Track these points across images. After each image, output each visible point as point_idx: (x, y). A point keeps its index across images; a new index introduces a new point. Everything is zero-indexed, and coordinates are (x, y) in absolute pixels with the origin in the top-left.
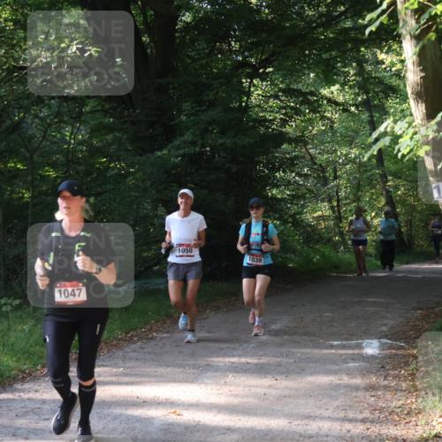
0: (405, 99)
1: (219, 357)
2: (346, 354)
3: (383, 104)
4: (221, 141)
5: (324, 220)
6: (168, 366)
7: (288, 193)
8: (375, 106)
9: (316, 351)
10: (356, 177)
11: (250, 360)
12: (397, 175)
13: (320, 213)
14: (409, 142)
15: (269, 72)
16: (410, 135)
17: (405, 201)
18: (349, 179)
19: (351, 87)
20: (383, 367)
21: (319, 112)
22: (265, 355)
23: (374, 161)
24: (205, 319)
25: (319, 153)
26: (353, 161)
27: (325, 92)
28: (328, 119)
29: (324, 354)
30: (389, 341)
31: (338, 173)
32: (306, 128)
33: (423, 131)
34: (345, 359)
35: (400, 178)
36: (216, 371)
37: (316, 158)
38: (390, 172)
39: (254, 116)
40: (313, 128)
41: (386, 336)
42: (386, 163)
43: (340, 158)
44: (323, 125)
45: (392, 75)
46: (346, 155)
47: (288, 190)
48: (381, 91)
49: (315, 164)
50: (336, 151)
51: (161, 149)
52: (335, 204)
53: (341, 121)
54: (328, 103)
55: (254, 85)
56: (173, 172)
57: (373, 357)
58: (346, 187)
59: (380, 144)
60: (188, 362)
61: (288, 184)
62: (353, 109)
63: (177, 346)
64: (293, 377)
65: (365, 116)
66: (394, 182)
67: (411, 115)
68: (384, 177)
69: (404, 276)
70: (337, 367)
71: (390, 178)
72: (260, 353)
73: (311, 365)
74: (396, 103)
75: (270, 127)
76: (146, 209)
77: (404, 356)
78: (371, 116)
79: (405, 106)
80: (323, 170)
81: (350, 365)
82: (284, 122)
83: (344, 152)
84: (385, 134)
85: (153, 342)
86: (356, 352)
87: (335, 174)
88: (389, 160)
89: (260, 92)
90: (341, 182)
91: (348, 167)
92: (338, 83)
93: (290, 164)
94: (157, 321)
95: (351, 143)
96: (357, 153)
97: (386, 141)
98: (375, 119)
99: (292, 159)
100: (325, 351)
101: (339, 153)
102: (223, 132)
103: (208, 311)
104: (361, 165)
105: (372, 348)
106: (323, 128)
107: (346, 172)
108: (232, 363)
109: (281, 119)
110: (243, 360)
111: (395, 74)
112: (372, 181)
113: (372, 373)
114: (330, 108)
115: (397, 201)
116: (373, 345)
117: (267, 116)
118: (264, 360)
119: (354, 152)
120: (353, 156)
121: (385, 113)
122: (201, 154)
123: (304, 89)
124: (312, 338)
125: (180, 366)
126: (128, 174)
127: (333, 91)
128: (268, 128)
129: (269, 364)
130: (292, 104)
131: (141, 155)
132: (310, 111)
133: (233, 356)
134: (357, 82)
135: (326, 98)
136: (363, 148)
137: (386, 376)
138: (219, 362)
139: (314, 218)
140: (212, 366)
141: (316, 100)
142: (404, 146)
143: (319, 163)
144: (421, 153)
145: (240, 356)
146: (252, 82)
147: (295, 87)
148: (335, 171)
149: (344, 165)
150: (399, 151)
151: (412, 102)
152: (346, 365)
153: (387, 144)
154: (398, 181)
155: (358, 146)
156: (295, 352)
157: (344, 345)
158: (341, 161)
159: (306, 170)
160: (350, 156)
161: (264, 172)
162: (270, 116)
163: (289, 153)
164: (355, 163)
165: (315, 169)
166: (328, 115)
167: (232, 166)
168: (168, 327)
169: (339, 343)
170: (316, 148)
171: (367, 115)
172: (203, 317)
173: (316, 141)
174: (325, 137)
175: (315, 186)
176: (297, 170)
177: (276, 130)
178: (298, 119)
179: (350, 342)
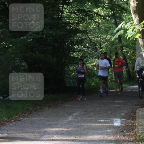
0: (130, 13)
1: (50, 128)
2: (106, 126)
3: (121, 16)
4: (50, 32)
5: (96, 66)
6: (27, 133)
7: (80, 55)
8: (117, 17)
9: (93, 125)
10: (109, 48)
11: (63, 129)
12: (127, 47)
13: (94, 64)
14: (131, 32)
15: (71, 2)
16: (132, 29)
17: (131, 58)
18: (107, 49)
19: (106, 9)
20: (122, 131)
21: (93, 19)
22: (70, 127)
23: (117, 41)
24: (44, 111)
25: (93, 38)
27: (95, 10)
28: (97, 22)
29: (96, 126)
30: (125, 120)
31: (102, 46)
32: (87, 27)
33: (137, 27)
34: (106, 128)
35: (129, 48)
36: (49, 134)
37: (92, 40)
38: (124, 45)
39: (65, 22)
40: (91, 26)
41: (123, 118)
42: (123, 41)
43: (102, 40)
44: (95, 25)
45: (124, 3)
46: (105, 38)
47: (80, 54)
48: (120, 10)
49: (92, 42)
50: (100, 36)
51: (23, 36)
53: (103, 24)
54: (96, 15)
55: (64, 8)
56: (29, 46)
57: (118, 127)
59: (119, 33)
60: (36, 131)
61: (80, 51)
62: (108, 18)
63: (31, 124)
64: (82, 137)
65: (113, 21)
66: (126, 50)
67: (133, 20)
68: (122, 48)
69: (131, 91)
70: (102, 132)
71: (124, 48)
72: (68, 126)
73: (91, 131)
74: (127, 15)
76: (17, 63)
77: (131, 126)
78: (116, 21)
79: (130, 16)
80: (95, 45)
81: (108, 130)
82: (78, 24)
83: (104, 37)
84: (121, 29)
85: (20, 122)
86: (111, 124)
87: (101, 46)
88: (124, 40)
89: (67, 11)
90: (103, 50)
91: (106, 43)
92: (101, 7)
93: (81, 42)
94: (22, 113)
95: (107, 32)
96: (110, 37)
97: (122, 32)
98: (117, 22)
99: (82, 40)
100: (97, 125)
101: (102, 38)
102: (51, 29)
103: (45, 108)
104: (112, 42)
105: (117, 123)
106: (95, 26)
107: (105, 46)
108: (56, 131)
109: (76, 22)
110: (61, 129)
111: (125, 3)
112: (116, 49)
113: (118, 134)
114: (98, 18)
115: (128, 58)
116: (118, 122)
117: (70, 22)
118: (70, 129)
119: (109, 37)
120: (108, 38)
121: (122, 20)
122: (42, 38)
123: (86, 10)
124: (92, 119)
125: (32, 133)
126: (9, 47)
127: (98, 10)
128: (71, 26)
129: (72, 131)
130: (81, 16)
131: (14, 39)
132: (89, 19)
133: (57, 127)
134: (109, 6)
135: (96, 13)
136: (112, 35)
137: (124, 135)
138: (50, 130)
139: (91, 66)
140: (47, 132)
141: (92, 14)
142: (130, 34)
143: (93, 42)
144: (137, 37)
145: (59, 127)
146: (63, 6)
147: (82, 9)
148: (100, 45)
150: (127, 36)
151: (133, 14)
152: (106, 131)
153: (122, 33)
154: (128, 49)
155: (110, 34)
156: (84, 125)
157: (105, 122)
158: (103, 41)
159: (88, 45)
160: (107, 38)
161: (69, 46)
162: (72, 21)
163: (80, 38)
164: (109, 42)
165: (92, 44)
166: (97, 21)
167: (55, 44)
168: (27, 115)
169: (103, 121)
170: (92, 35)
171: (114, 20)
172: (43, 110)
173: (92, 32)
174: (96, 30)
175: (92, 52)
176: (84, 45)
177: (74, 27)
178: (84, 23)
179: (108, 120)
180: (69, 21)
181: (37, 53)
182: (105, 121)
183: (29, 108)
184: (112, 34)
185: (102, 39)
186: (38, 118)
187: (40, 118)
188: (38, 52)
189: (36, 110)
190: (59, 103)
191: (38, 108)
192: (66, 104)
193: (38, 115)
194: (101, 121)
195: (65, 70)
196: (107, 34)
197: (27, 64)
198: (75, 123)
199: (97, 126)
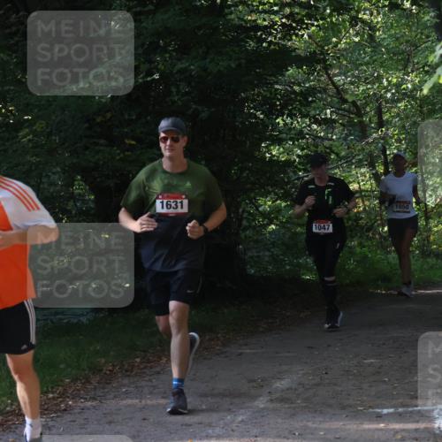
2: (404, 430)
4: (180, 66)
5: (362, 197)
7: (299, 152)
18: (404, 127)
21: (348, 12)
22: (262, 434)
24: (158, 373)
25: (351, 83)
26: (410, 95)
28: (365, 23)
29: (364, 430)
31: (385, 117)
32: (327, 41)
34: (403, 439)
37: (346, 91)
39: (237, 22)
40: (340, 39)
43: (387, 91)
44: (356, 35)
46: (398, 86)
49: (345, 101)
50: (379, 78)
52: (381, 169)
53: (387, 27)
56: (99, 119)
58: (399, 141)
61: (301, 134)
62: (407, 4)
65: (429, 17)
72: (255, 431)
75: (265, 40)
80: (359, 114)
82: (288, 31)
83: (395, 80)
85: (68, 417)
86: (422, 426)
90: (390, 132)
91: (401, 105)
93: (301, 102)
94: (75, 380)
95: (404, 60)
96: (417, 80)
99: (305, 94)
100: (366, 426)
101: (385, 83)
102: (184, 50)
104: (425, 99)
106: (357, 40)
107: (398, 115)
109: (283, 25)
117: (259, 21)
120: (410, 86)
124: (346, 403)
126: (20, 125)
128: (261, 40)
132: (332, 11)
136: (427, 72)
143: (350, 100)
148: (379, 113)
149: (394, 101)
155: (418, 69)
156: (316, 429)
157: (400, 414)
158: (389, 95)
159: (328, 111)
160: (404, 86)
161: (256, 117)
162: (264, 20)
163: (299, 85)
164: (414, 98)
165: (344, 110)
166: (365, 17)
167: (200, 108)
168: (95, 388)
169: (391, 410)
170: (345, 74)
171: (432, 14)
172: (154, 370)
173: (344, 62)
174: (360, 55)
175: (345, 139)
176: (312, 113)
177: (275, 44)
178: (313, 25)
179: (410, 409)
180: (255, 21)
181: (130, 145)
182: (400, 410)
183: (103, 360)
184: (426, 68)
185: (385, 88)
186: (137, 401)
187: (143, 402)
188: (133, 142)
189: (127, 371)
190: (219, 343)
191: (138, 360)
192: (246, 345)
193: (137, 387)
194: (385, 411)
195: (241, 210)
196: (405, 67)
197: (93, 190)
198: (280, 421)
199: (369, 430)
